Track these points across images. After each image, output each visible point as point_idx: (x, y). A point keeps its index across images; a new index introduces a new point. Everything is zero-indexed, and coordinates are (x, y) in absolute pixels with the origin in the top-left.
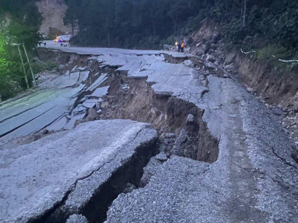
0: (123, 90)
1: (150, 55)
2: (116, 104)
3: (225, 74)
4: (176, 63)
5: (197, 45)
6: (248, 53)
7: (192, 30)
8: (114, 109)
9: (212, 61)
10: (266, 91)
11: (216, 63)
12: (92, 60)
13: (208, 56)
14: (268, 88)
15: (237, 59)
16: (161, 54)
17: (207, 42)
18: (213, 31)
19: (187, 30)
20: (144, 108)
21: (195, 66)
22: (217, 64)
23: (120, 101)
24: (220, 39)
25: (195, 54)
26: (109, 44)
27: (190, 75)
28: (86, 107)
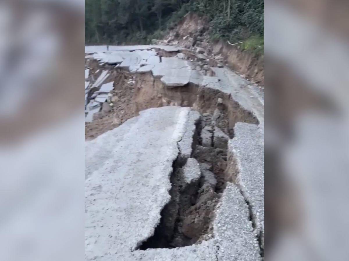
0: (129, 84)
1: (142, 50)
2: (124, 97)
3: (219, 64)
4: (170, 57)
5: (184, 38)
6: (236, 44)
7: (177, 24)
8: (125, 102)
9: (201, 52)
10: (255, 76)
11: (205, 54)
12: (88, 58)
13: (199, 49)
14: (257, 73)
15: (224, 50)
16: (152, 48)
17: (194, 35)
18: (197, 24)
19: (172, 24)
20: (152, 99)
21: (188, 58)
22: (207, 55)
23: (127, 94)
24: (205, 32)
25: (184, 47)
26: (98, 42)
27: (187, 67)
28: (99, 102)
